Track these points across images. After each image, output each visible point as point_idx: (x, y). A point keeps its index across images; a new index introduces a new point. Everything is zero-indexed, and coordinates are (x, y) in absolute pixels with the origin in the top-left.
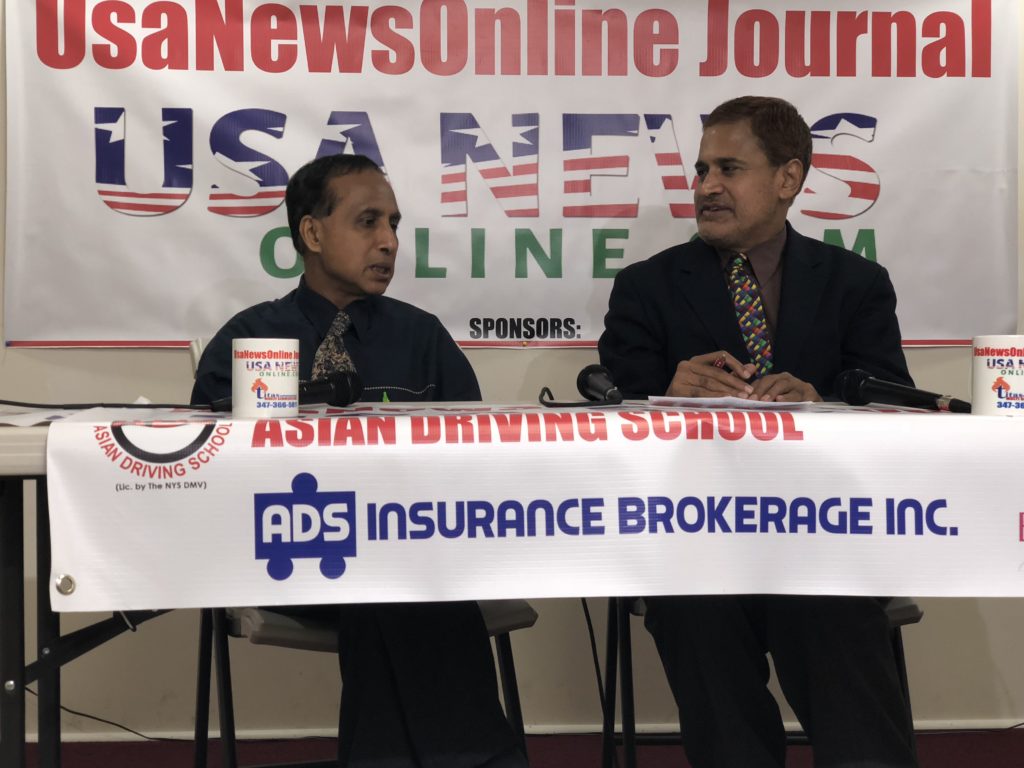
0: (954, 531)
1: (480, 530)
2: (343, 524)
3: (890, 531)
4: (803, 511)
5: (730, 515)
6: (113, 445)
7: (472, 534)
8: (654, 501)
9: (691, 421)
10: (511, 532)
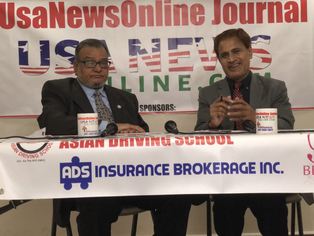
0: (282, 172)
1: (130, 174)
2: (88, 172)
3: (261, 172)
4: (234, 167)
5: (211, 168)
6: (16, 148)
7: (128, 175)
8: (185, 165)
9: (198, 140)
10: (140, 174)
